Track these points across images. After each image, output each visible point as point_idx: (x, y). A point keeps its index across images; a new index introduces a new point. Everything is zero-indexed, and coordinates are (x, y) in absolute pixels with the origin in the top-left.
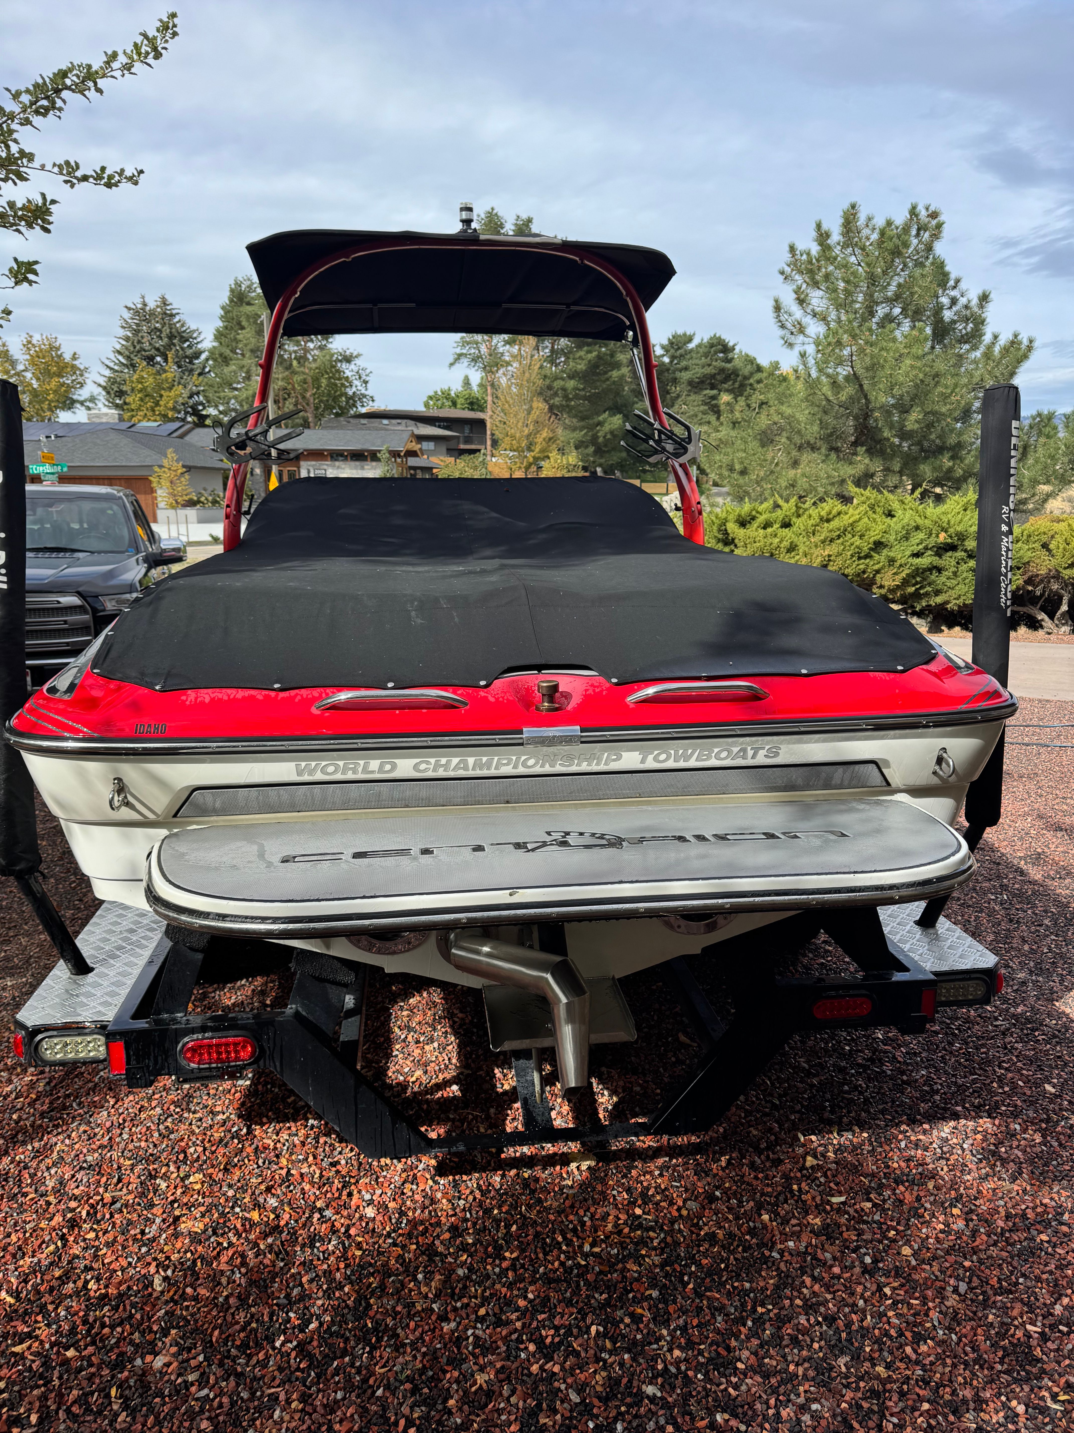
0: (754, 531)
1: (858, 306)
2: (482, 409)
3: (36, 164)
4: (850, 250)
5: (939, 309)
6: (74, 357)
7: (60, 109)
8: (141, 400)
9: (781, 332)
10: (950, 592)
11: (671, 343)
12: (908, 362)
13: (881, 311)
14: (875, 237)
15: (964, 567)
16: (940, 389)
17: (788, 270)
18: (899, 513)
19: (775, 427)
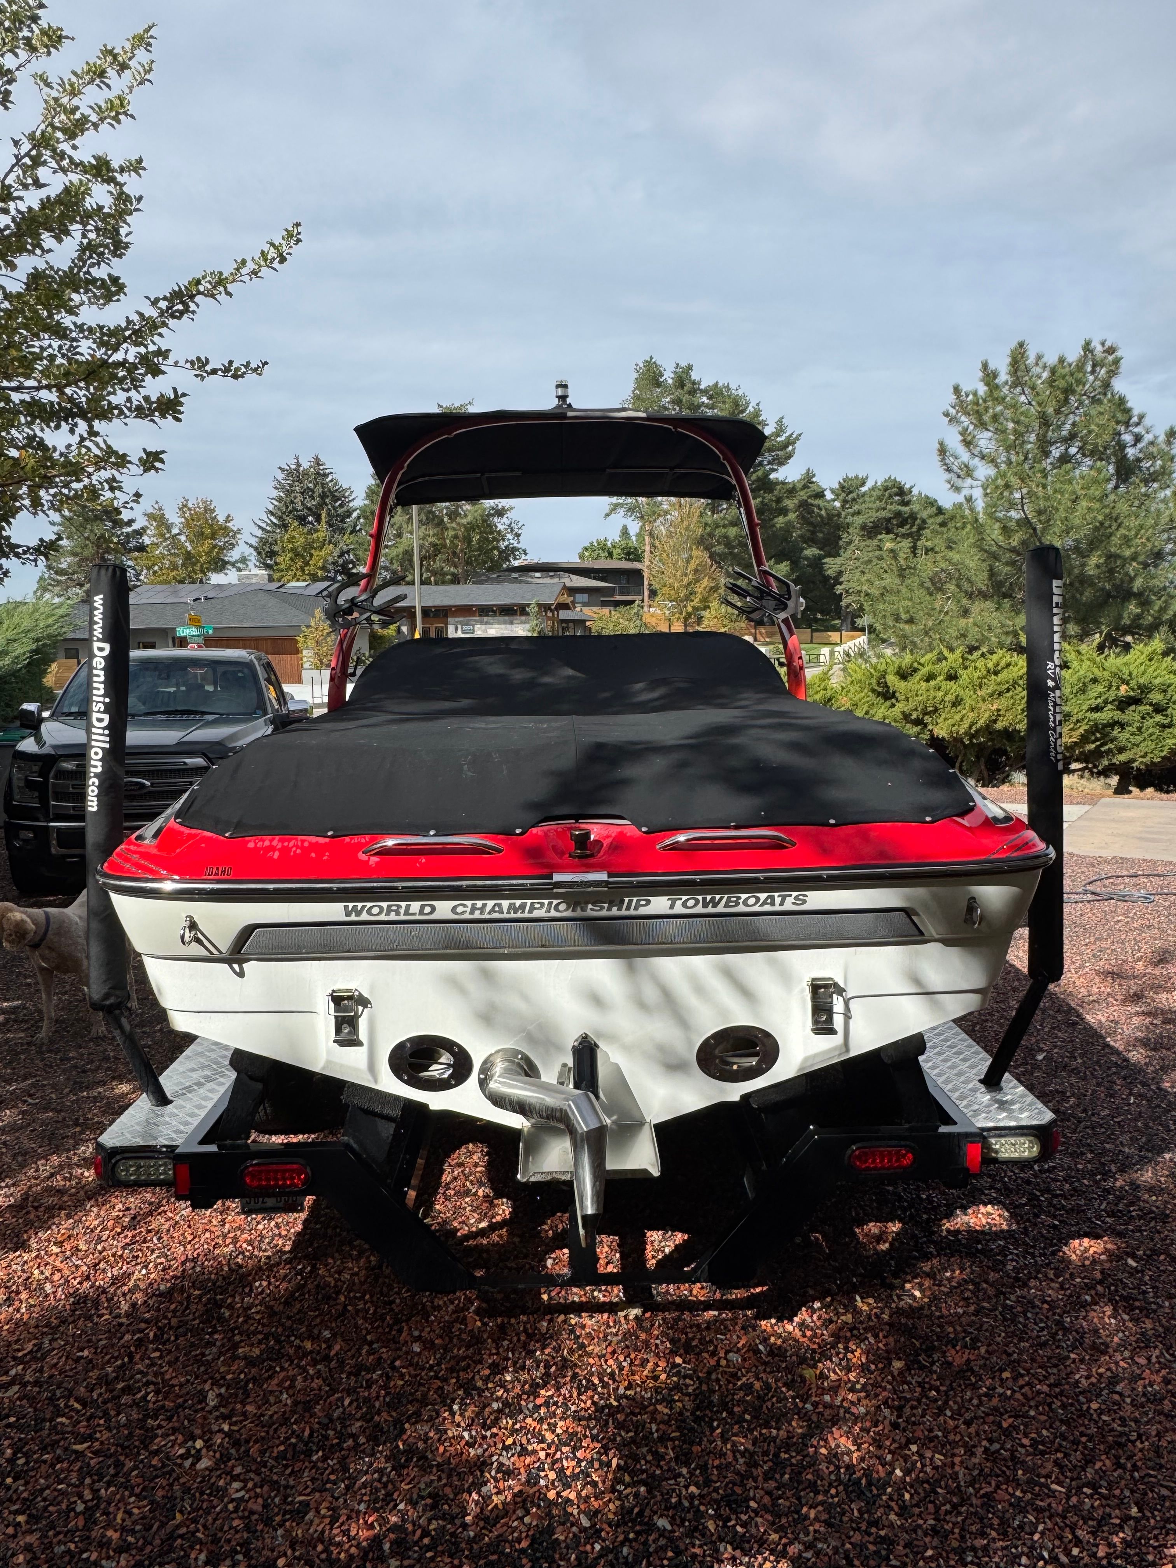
0: (915, 684)
1: (1029, 446)
2: (638, 558)
3: (170, 361)
4: (1019, 389)
5: (1122, 446)
6: (228, 519)
7: (194, 312)
8: (291, 559)
9: (947, 476)
10: (1134, 750)
11: (842, 487)
12: (1084, 503)
13: (1056, 452)
14: (1045, 375)
15: (1149, 722)
16: (1122, 531)
17: (953, 411)
18: (1075, 664)
19: (943, 575)
